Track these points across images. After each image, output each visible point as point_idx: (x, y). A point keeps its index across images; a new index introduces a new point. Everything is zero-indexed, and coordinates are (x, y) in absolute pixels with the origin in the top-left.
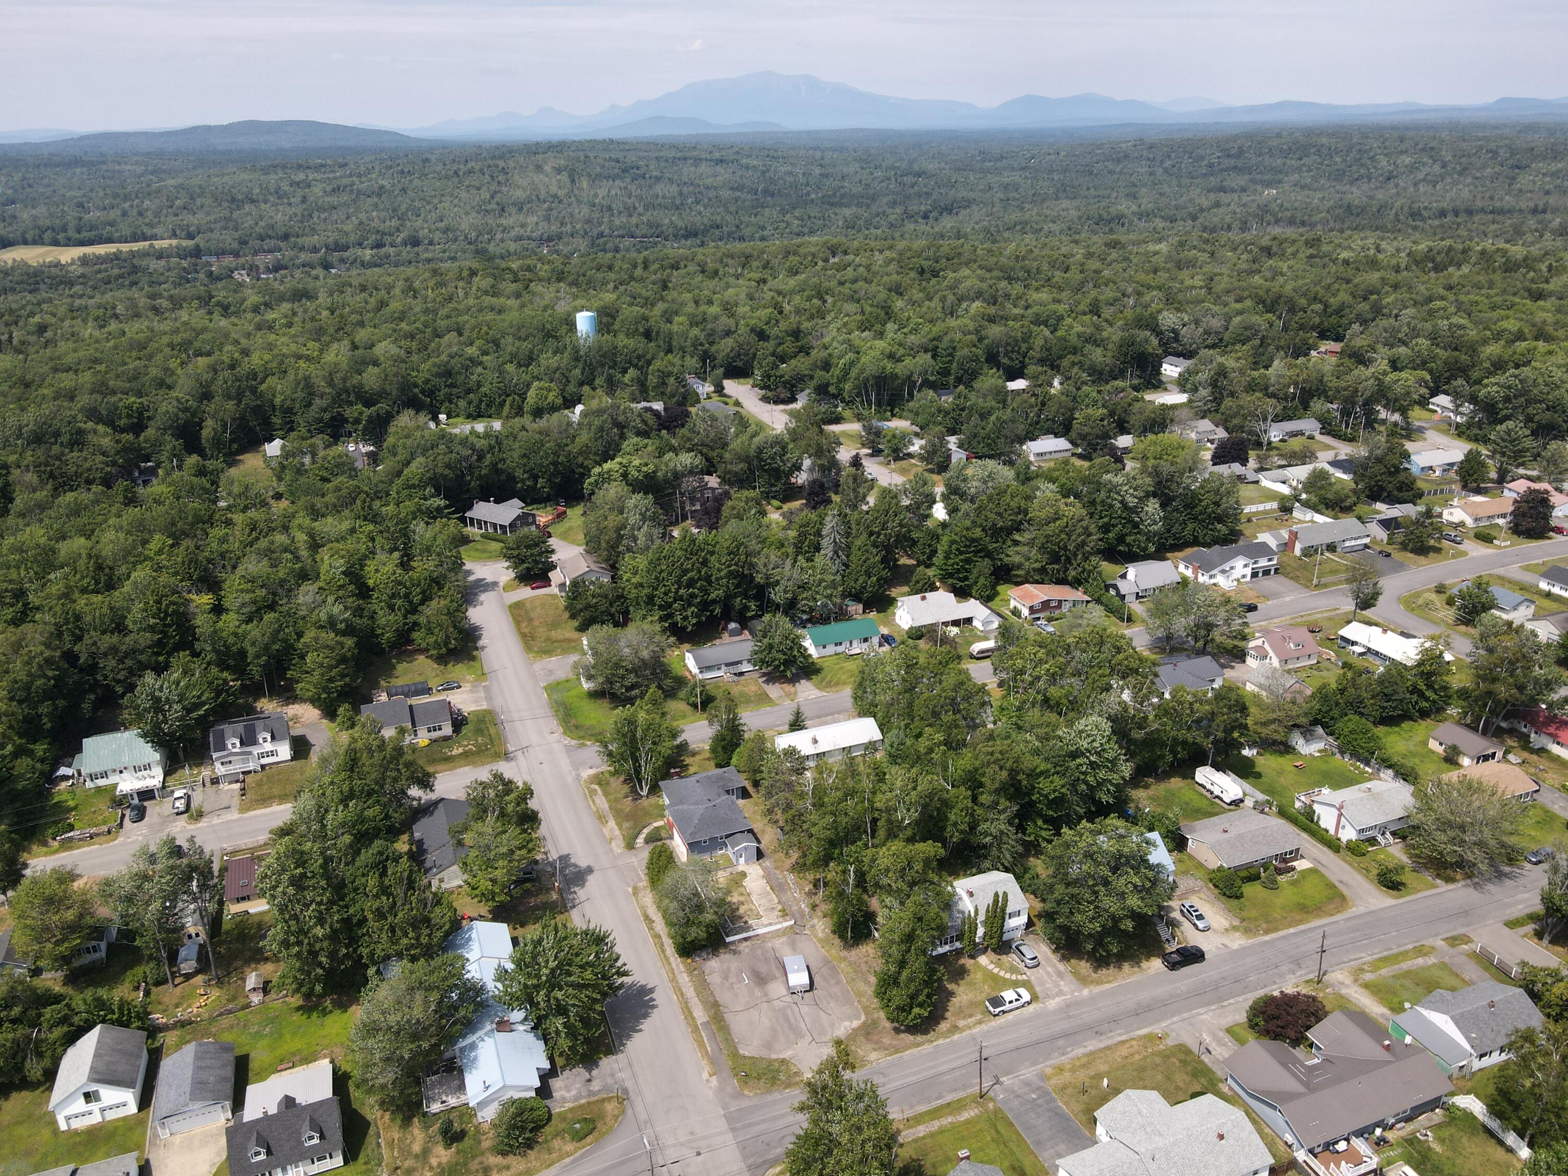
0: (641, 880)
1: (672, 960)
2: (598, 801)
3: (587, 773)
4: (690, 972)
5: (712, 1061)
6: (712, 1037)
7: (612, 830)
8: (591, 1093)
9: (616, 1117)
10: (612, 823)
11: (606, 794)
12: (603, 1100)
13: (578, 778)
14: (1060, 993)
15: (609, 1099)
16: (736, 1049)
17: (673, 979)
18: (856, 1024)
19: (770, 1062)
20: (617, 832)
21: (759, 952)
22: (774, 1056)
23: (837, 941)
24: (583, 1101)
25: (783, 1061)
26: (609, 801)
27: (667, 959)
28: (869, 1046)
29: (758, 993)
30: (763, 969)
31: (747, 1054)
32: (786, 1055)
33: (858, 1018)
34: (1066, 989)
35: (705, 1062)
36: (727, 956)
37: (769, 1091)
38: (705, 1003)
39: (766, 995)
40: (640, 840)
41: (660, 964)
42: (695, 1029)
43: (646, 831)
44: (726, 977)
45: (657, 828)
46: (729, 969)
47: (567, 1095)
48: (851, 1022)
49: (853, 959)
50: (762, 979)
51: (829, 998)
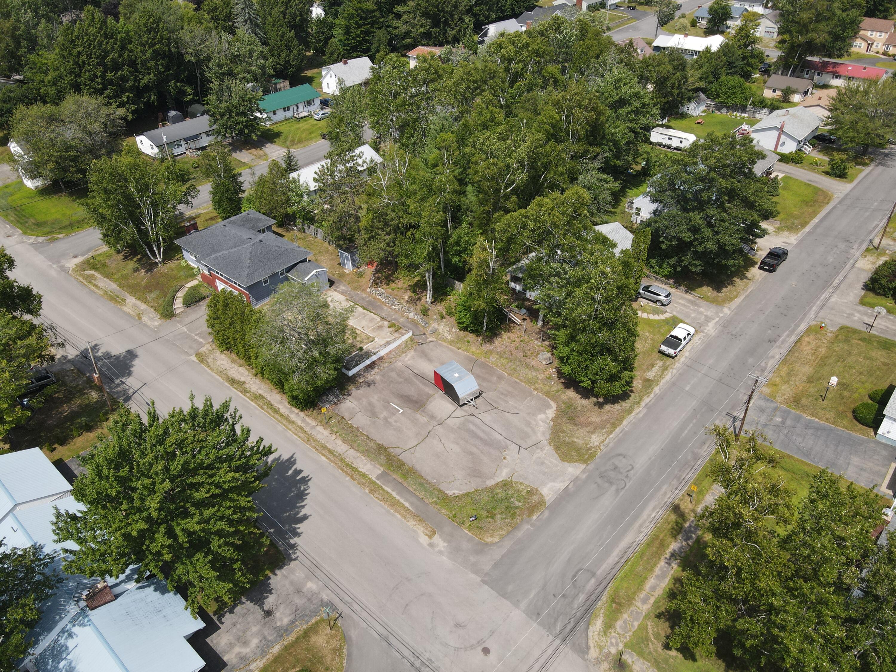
0: (201, 345)
1: (293, 417)
2: (101, 284)
3: (72, 263)
4: (326, 423)
5: (420, 518)
6: (402, 489)
7: (134, 306)
8: (283, 632)
9: (337, 651)
10: (131, 300)
11: (109, 276)
12: (306, 634)
13: (63, 269)
14: (708, 319)
15: (314, 629)
16: (440, 491)
17: (309, 439)
18: (551, 413)
19: (491, 490)
20: (143, 306)
21: (393, 375)
22: (491, 483)
23: (471, 337)
24: (276, 649)
25: (506, 485)
26: (116, 281)
27: (287, 419)
28: (582, 432)
29: (423, 419)
30: (411, 391)
31: (457, 492)
32: (503, 475)
33: (549, 407)
34: (709, 313)
35: (411, 523)
36: (360, 391)
37: (515, 528)
38: (366, 452)
39: (432, 417)
40: (178, 304)
41: (280, 427)
42: (374, 488)
43: (180, 295)
44: (373, 414)
45: (193, 288)
46: (370, 404)
47: (245, 651)
48: (545, 413)
49: (500, 349)
50: (416, 402)
51: (502, 397)
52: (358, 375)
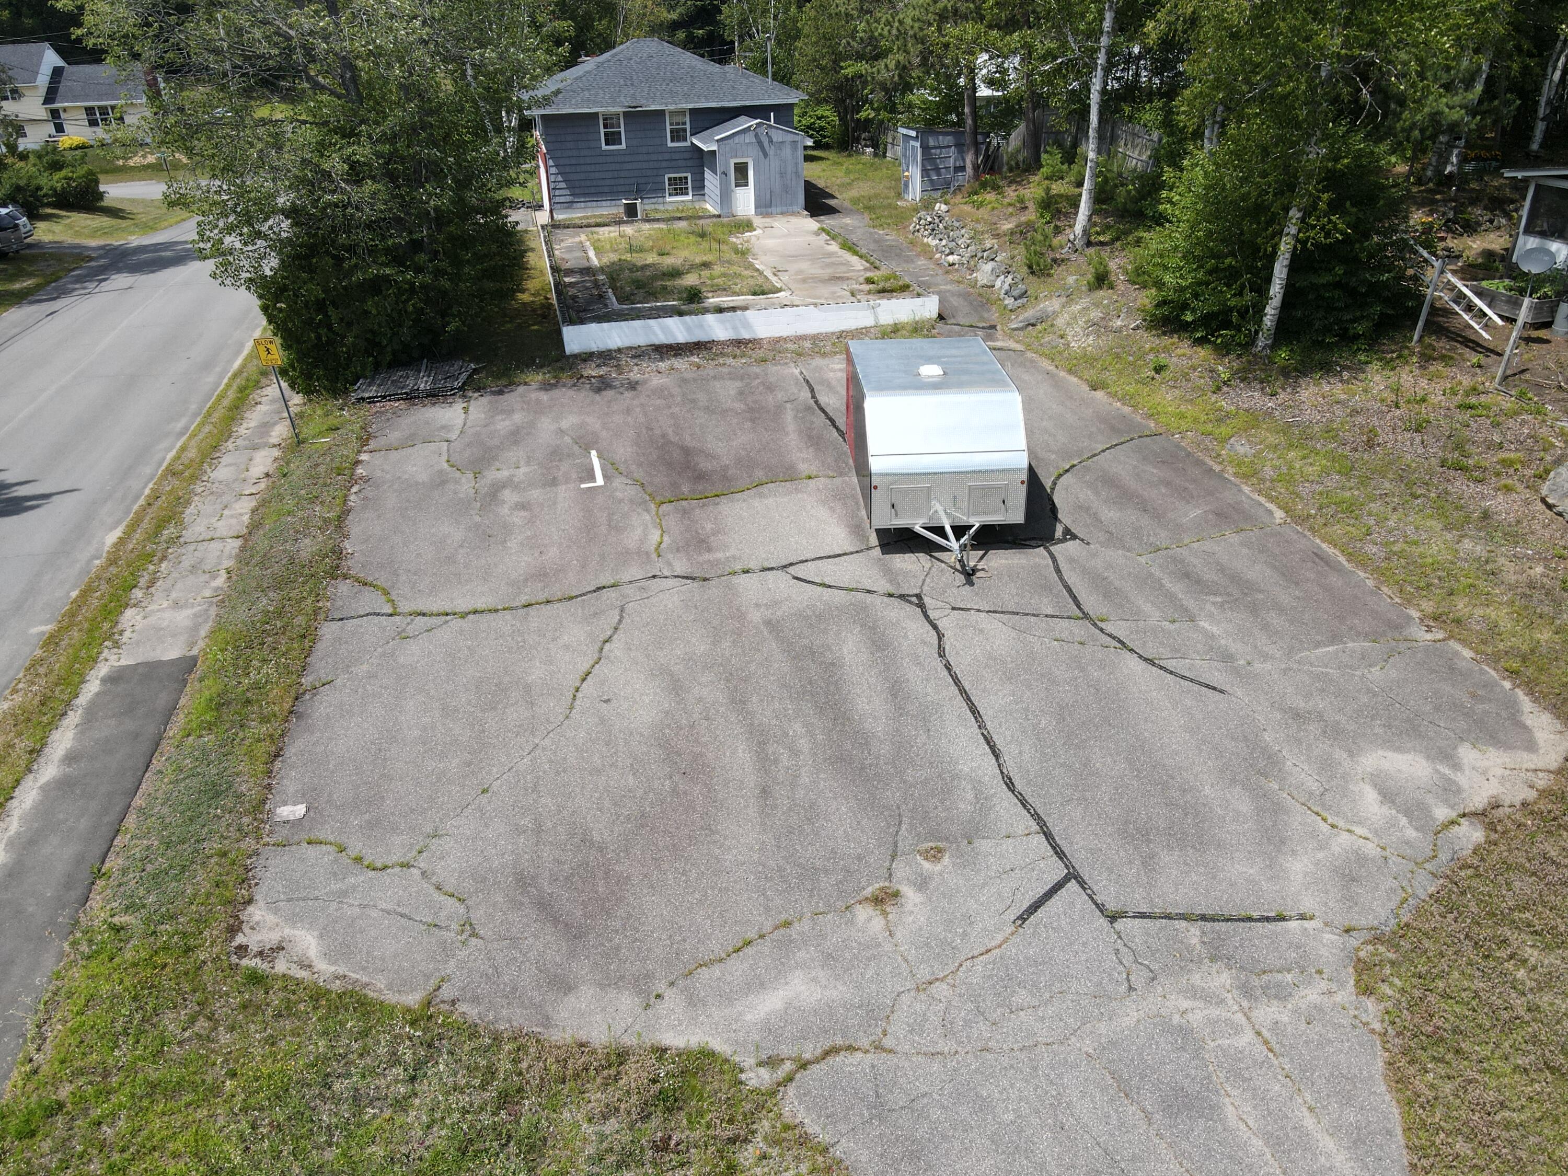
4: (303, 441)
18: (1498, 774)
23: (1187, 355)
29: (646, 534)
30: (726, 444)
33: (1498, 733)
36: (545, 396)
38: (255, 565)
39: (695, 545)
44: (480, 460)
46: (518, 433)
48: (1448, 757)
49: (1309, 415)
50: (700, 476)
51: (1177, 588)
52: (606, 356)
